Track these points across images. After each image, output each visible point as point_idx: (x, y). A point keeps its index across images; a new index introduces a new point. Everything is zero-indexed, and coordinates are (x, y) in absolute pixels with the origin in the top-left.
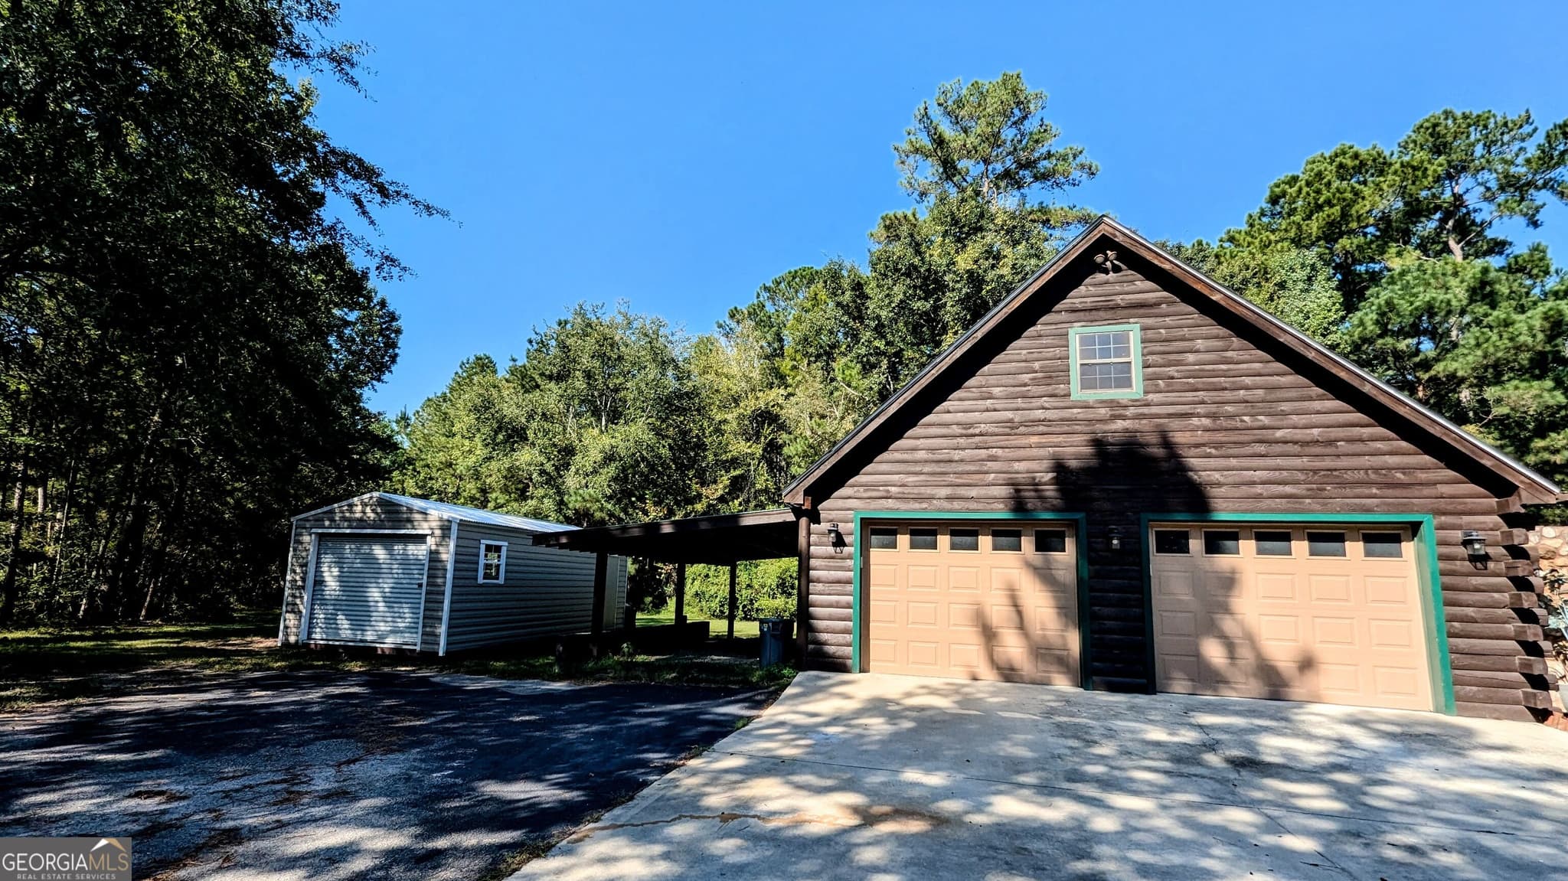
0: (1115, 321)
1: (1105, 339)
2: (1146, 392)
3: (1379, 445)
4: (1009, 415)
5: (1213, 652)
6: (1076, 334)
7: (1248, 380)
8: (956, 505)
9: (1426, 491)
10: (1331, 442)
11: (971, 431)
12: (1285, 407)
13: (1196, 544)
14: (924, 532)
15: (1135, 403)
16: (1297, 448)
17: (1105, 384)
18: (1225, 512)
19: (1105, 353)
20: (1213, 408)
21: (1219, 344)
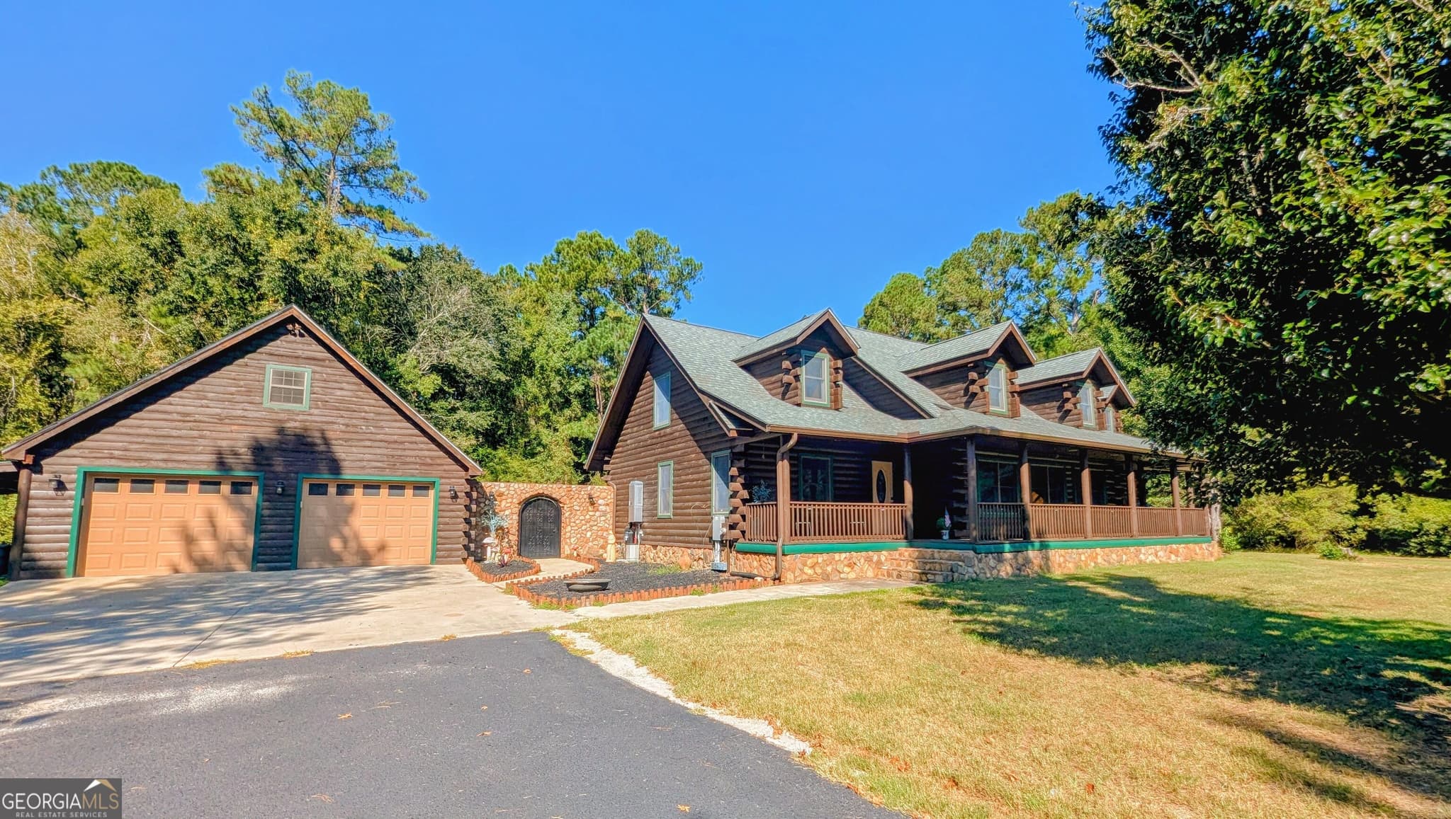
0: (298, 365)
1: (289, 374)
2: (310, 408)
3: (422, 446)
4: (219, 411)
5: (336, 544)
6: (272, 367)
7: (366, 408)
8: (170, 465)
9: (440, 468)
10: (402, 443)
11: (188, 419)
12: (382, 424)
13: (332, 490)
14: (142, 481)
15: (303, 413)
16: (386, 444)
17: (287, 400)
18: (347, 475)
19: (289, 382)
20: (347, 421)
21: (355, 387)
